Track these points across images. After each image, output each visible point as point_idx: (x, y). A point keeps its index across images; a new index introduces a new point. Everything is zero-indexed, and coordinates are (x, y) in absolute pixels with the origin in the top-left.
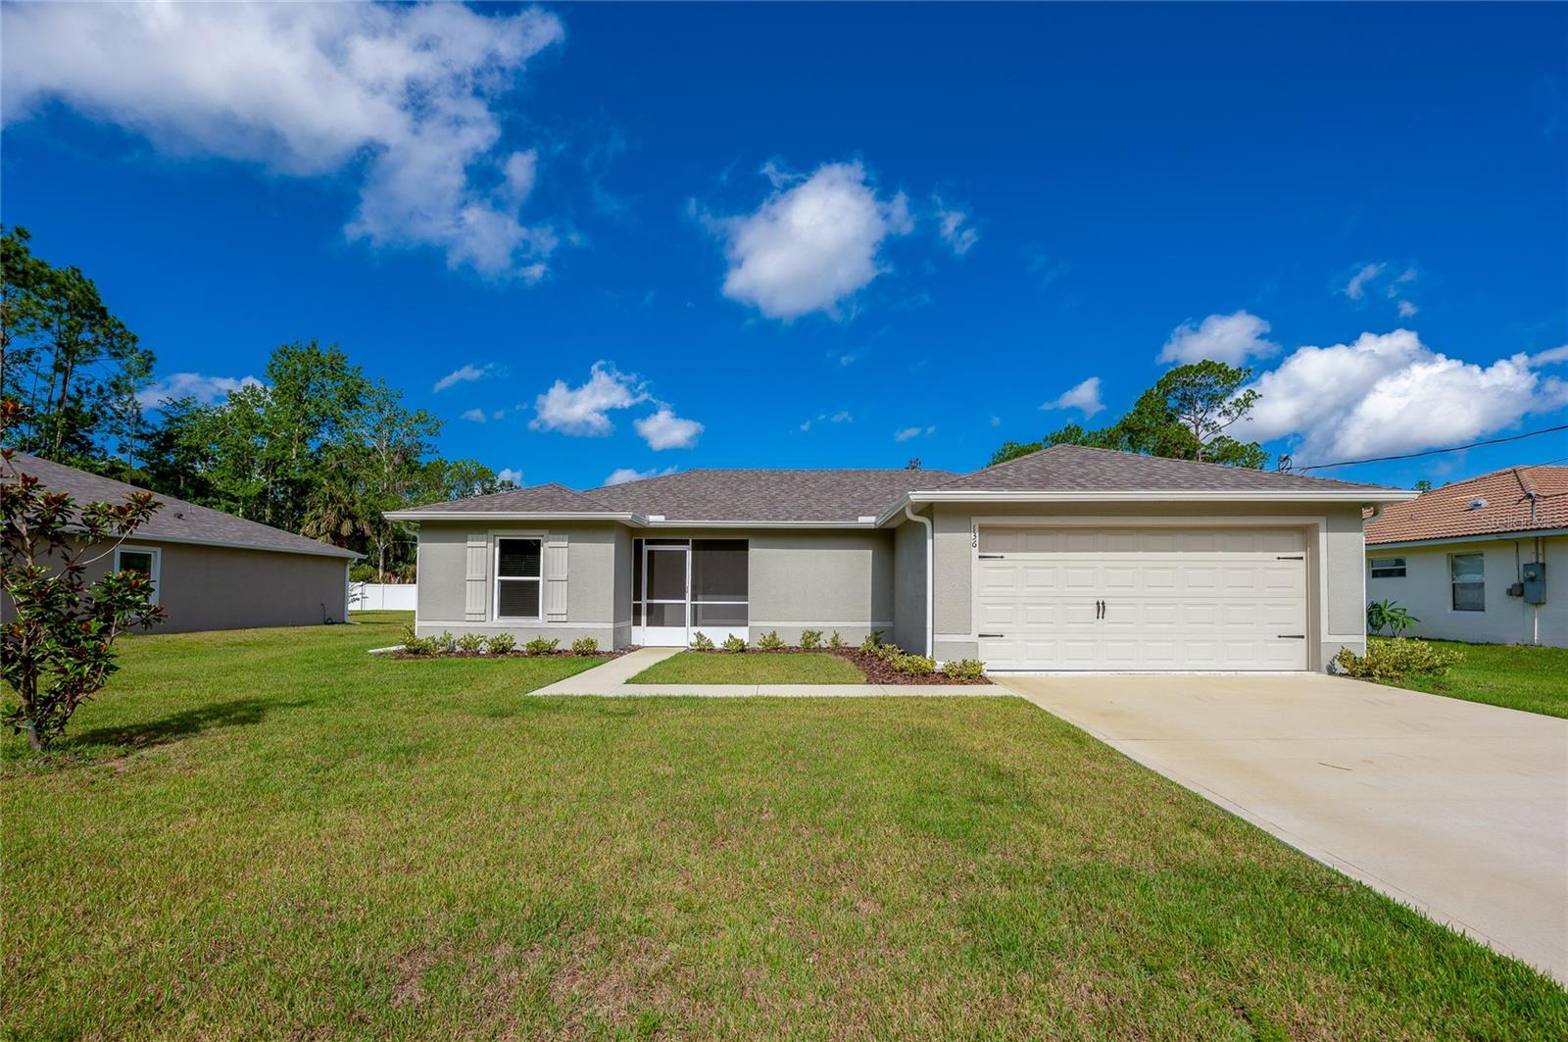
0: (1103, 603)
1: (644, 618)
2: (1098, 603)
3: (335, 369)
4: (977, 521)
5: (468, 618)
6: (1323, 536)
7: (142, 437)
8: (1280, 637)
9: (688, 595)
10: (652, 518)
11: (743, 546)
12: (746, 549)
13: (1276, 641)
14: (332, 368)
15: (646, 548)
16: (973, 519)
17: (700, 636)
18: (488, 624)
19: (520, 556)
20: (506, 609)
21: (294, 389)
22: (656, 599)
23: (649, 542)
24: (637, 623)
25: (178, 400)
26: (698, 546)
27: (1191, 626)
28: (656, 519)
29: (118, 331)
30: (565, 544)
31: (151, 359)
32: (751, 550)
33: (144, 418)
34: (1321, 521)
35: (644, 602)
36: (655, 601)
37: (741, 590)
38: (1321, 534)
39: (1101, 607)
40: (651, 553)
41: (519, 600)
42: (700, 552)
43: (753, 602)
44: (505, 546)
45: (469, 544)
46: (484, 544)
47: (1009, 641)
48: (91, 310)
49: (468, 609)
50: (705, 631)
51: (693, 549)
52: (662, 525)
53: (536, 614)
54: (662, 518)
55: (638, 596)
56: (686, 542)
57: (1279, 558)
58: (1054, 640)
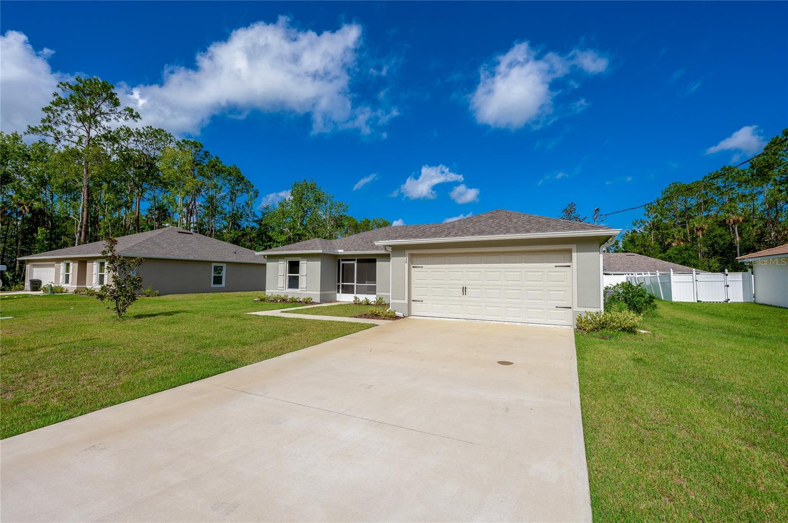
0: (466, 288)
1: (341, 290)
2: (463, 288)
3: (313, 189)
4: (407, 252)
5: (279, 289)
6: (574, 255)
7: (255, 221)
8: (557, 307)
9: (355, 281)
10: (340, 251)
11: (374, 261)
12: (376, 262)
13: (555, 310)
14: (311, 189)
15: (342, 263)
16: (406, 251)
17: (356, 298)
18: (284, 291)
19: (294, 267)
20: (290, 286)
21: (299, 199)
22: (346, 282)
23: (343, 260)
24: (339, 292)
25: (265, 207)
26: (359, 261)
27: (508, 300)
28: (341, 251)
29: (248, 184)
30: (306, 262)
31: (257, 193)
32: (377, 263)
33: (256, 214)
34: (574, 247)
35: (341, 284)
36: (345, 284)
37: (373, 279)
38: (573, 254)
39: (464, 290)
40: (343, 264)
41: (293, 283)
42: (360, 264)
43: (379, 284)
44: (290, 262)
45: (279, 262)
46: (283, 262)
47: (425, 303)
48: (240, 179)
49: (279, 286)
50: (358, 296)
51: (357, 263)
52: (343, 253)
53: (298, 288)
54: (342, 251)
55: (339, 282)
56: (354, 260)
57: (556, 266)
58: (443, 304)
